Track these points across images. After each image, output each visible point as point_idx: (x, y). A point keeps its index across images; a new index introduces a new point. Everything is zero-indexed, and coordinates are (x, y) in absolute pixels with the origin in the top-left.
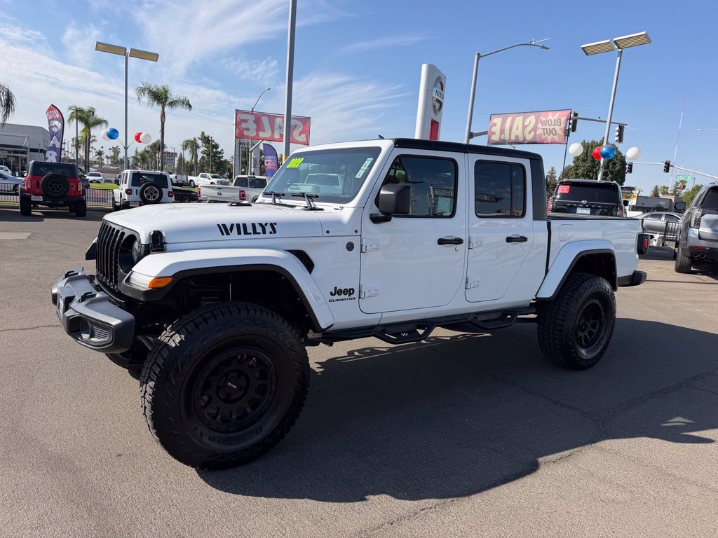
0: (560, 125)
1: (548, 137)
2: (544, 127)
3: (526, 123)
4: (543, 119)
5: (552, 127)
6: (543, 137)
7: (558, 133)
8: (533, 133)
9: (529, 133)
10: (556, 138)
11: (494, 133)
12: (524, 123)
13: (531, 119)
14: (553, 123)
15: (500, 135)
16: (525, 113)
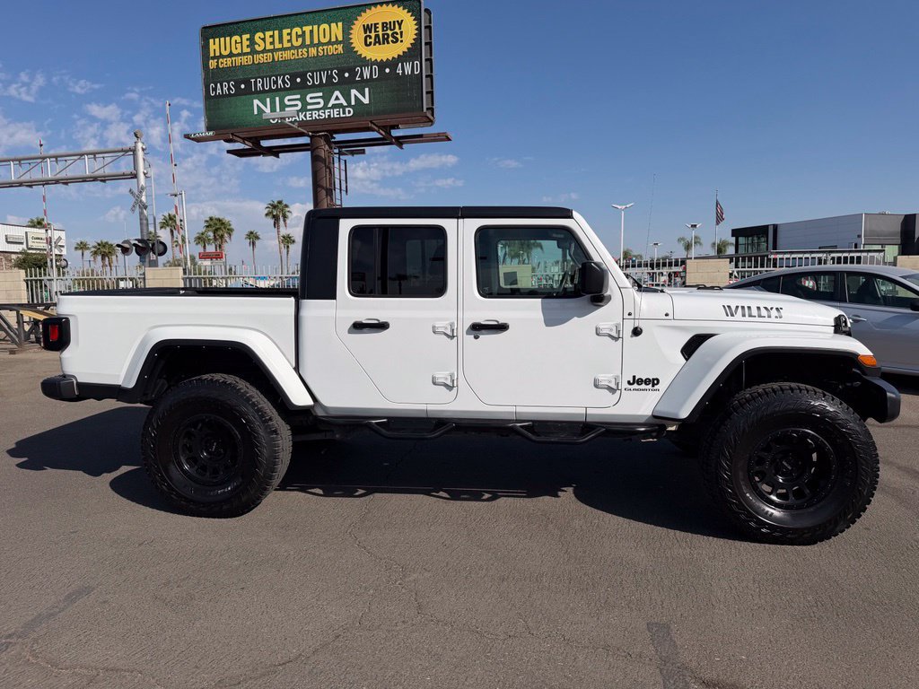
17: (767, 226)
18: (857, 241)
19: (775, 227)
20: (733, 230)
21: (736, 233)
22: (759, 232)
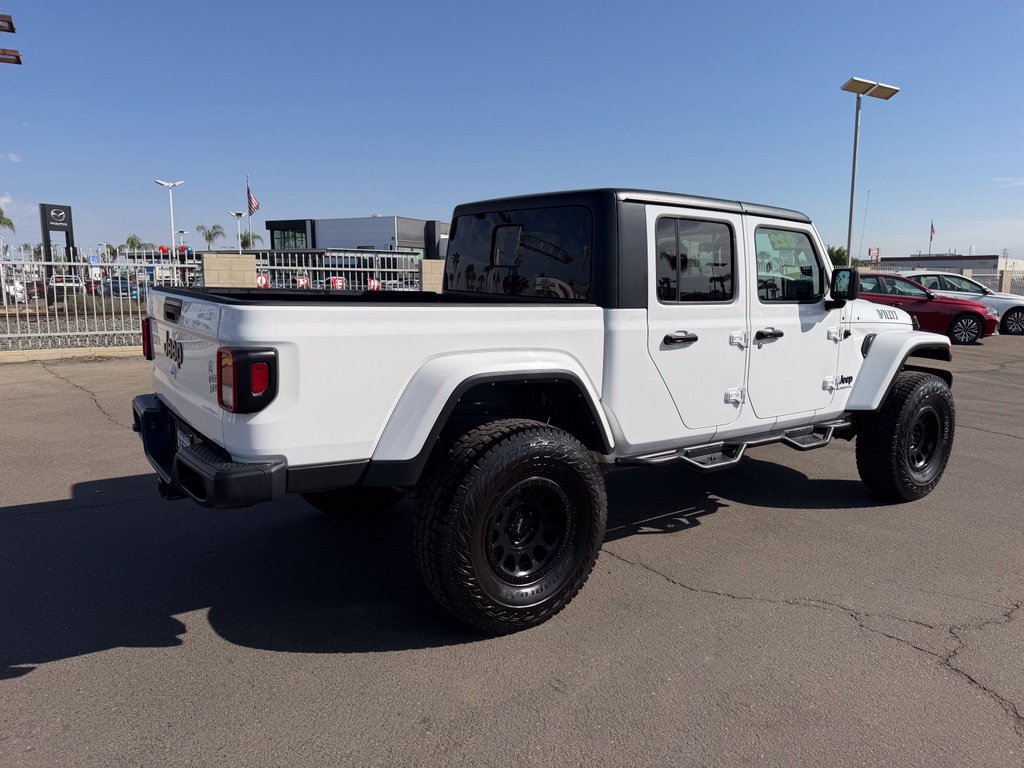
17: (304, 221)
18: (392, 242)
19: (313, 223)
20: (267, 223)
21: (271, 226)
22: (298, 226)
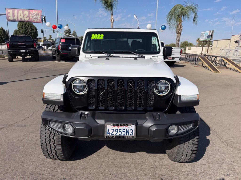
0: (39, 16)
1: (35, 20)
2: (32, 16)
3: (24, 13)
4: (31, 13)
5: (36, 16)
6: (33, 20)
7: (38, 19)
8: (28, 18)
9: (27, 18)
10: (38, 21)
11: (10, 17)
12: (23, 13)
13: (26, 12)
14: (36, 15)
15: (13, 17)
16: (23, 9)
